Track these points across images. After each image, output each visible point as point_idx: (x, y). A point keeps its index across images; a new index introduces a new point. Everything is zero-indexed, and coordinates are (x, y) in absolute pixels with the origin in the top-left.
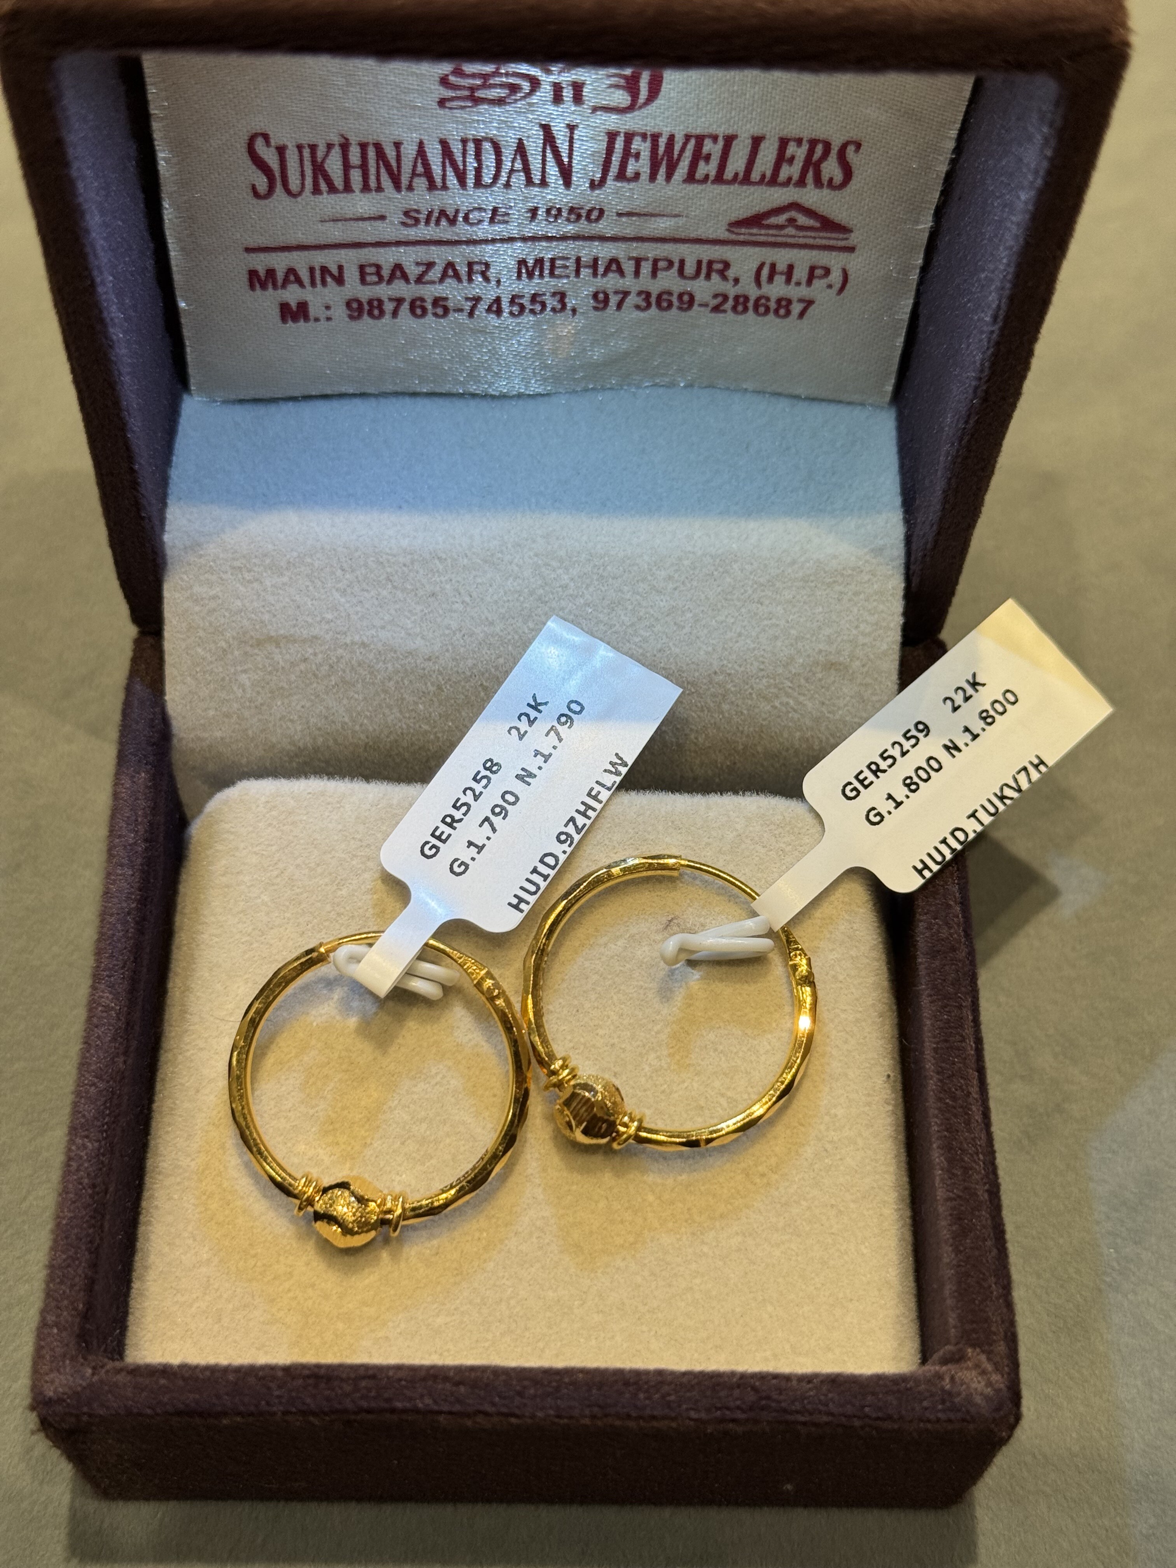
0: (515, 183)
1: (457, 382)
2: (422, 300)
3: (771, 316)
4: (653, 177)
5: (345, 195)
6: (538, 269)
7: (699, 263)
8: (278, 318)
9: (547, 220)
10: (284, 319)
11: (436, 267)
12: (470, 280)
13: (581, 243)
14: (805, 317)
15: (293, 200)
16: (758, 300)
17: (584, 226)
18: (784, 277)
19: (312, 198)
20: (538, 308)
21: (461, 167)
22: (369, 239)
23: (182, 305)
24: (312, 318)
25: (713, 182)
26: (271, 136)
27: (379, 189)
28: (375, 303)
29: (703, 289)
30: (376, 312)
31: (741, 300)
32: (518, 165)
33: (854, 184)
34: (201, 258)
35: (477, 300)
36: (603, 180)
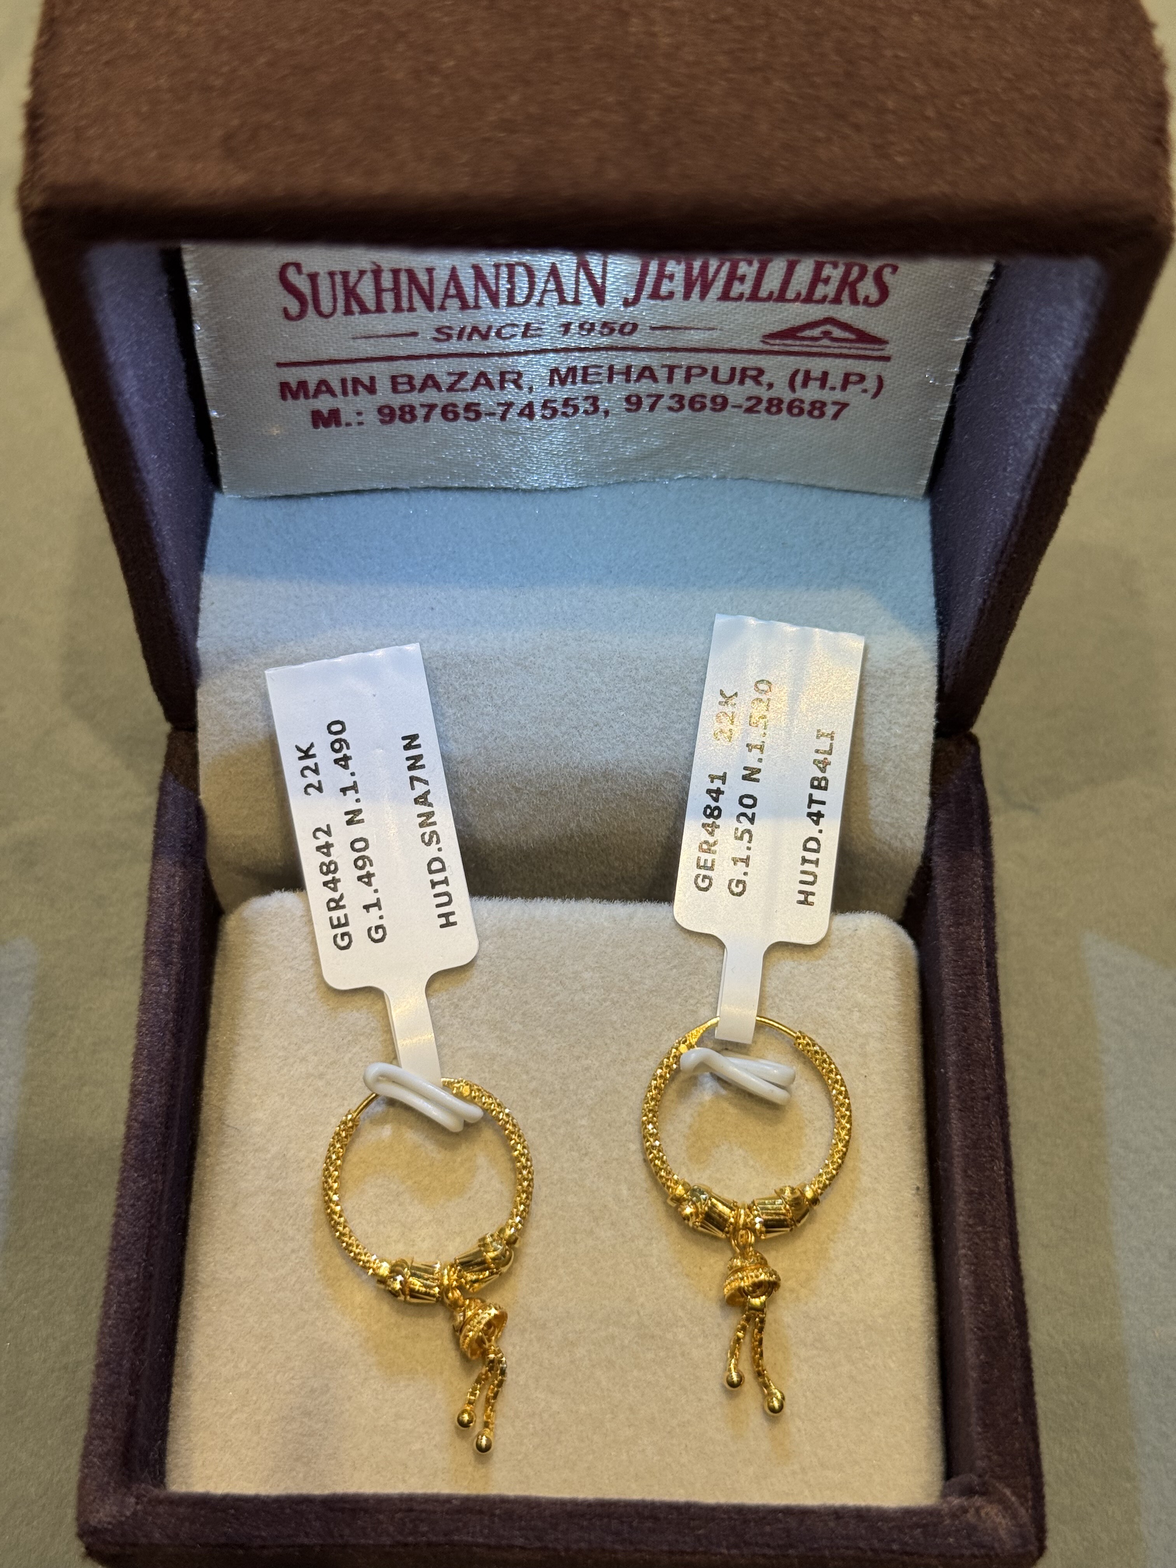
0: (548, 301)
1: (488, 477)
2: (454, 405)
3: (805, 417)
4: (687, 296)
5: (377, 315)
6: (570, 377)
7: (733, 370)
8: (310, 425)
9: (579, 333)
10: (315, 425)
11: (469, 377)
12: (502, 388)
13: (614, 353)
14: (839, 418)
15: (325, 320)
16: (792, 402)
17: (617, 339)
18: (818, 383)
19: (344, 318)
20: (570, 411)
21: (494, 289)
22: (402, 353)
23: (214, 414)
24: (343, 423)
25: (748, 300)
26: (303, 265)
27: (411, 309)
28: (407, 409)
29: (736, 393)
30: (408, 417)
31: (775, 402)
32: (551, 286)
33: (889, 302)
34: (232, 372)
35: (509, 405)
36: (636, 300)
